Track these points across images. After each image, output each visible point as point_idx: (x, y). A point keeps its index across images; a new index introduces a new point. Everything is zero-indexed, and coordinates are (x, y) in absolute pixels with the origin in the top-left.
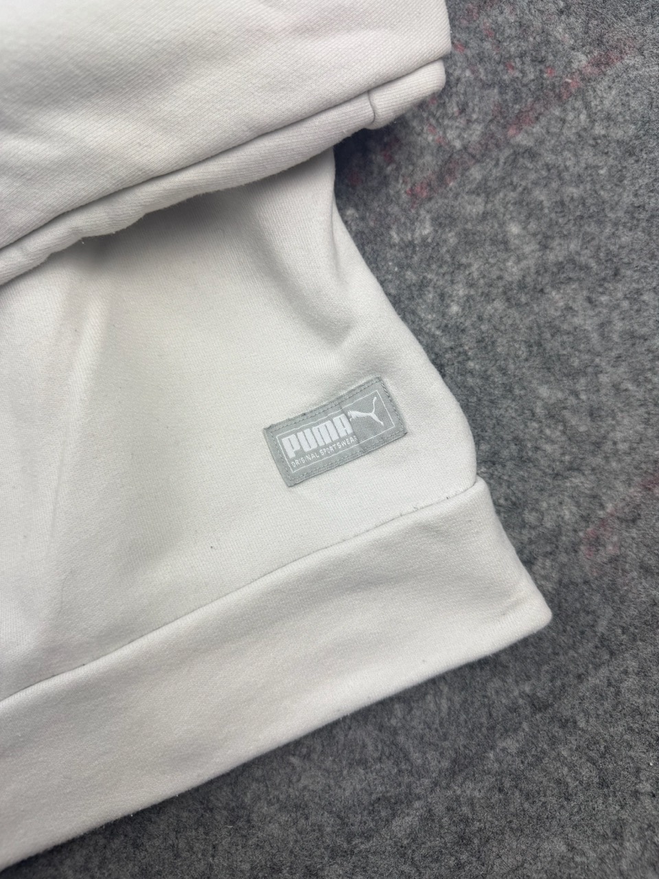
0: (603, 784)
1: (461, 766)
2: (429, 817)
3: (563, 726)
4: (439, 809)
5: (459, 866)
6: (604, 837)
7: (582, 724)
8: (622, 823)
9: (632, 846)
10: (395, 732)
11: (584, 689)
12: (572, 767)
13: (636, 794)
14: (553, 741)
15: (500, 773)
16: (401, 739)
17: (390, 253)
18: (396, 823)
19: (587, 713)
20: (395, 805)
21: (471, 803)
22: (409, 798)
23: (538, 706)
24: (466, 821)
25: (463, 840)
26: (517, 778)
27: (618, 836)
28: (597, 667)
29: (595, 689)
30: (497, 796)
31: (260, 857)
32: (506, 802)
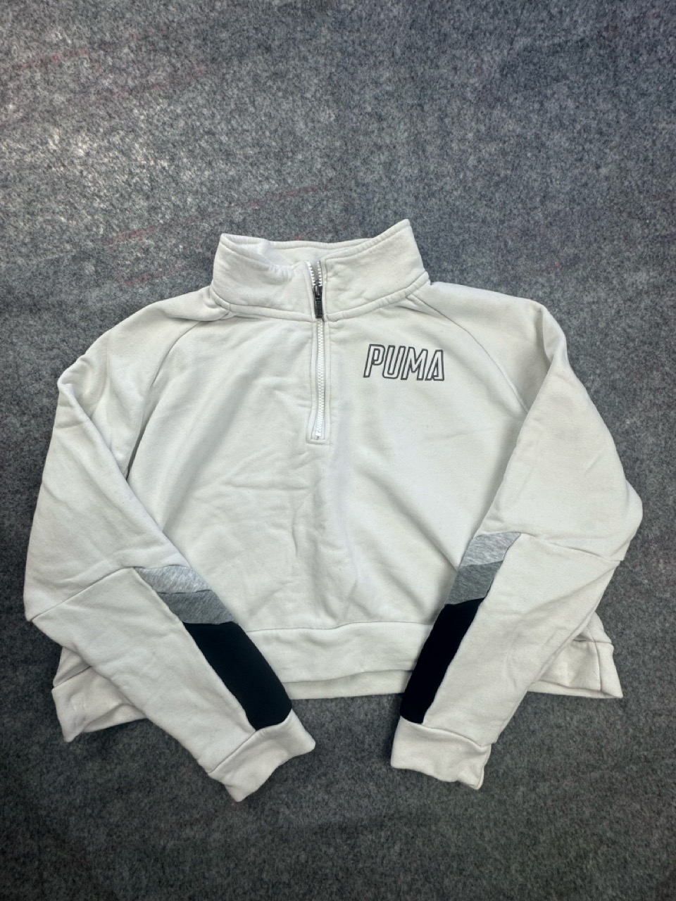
0: (659, 795)
1: (617, 767)
2: (602, 777)
3: (653, 770)
4: (607, 776)
5: (606, 796)
6: (654, 812)
7: (659, 773)
8: (662, 811)
9: (662, 820)
10: (602, 747)
11: (663, 762)
12: (650, 785)
13: (670, 805)
14: (648, 774)
15: (628, 775)
16: (603, 750)
17: (654, 599)
18: (592, 774)
19: (662, 771)
20: (594, 768)
21: (617, 779)
22: (599, 768)
23: (646, 760)
24: (613, 783)
25: (610, 789)
26: (633, 779)
27: (659, 813)
28: (670, 758)
29: (667, 764)
30: (624, 781)
31: (552, 764)
32: (627, 785)
